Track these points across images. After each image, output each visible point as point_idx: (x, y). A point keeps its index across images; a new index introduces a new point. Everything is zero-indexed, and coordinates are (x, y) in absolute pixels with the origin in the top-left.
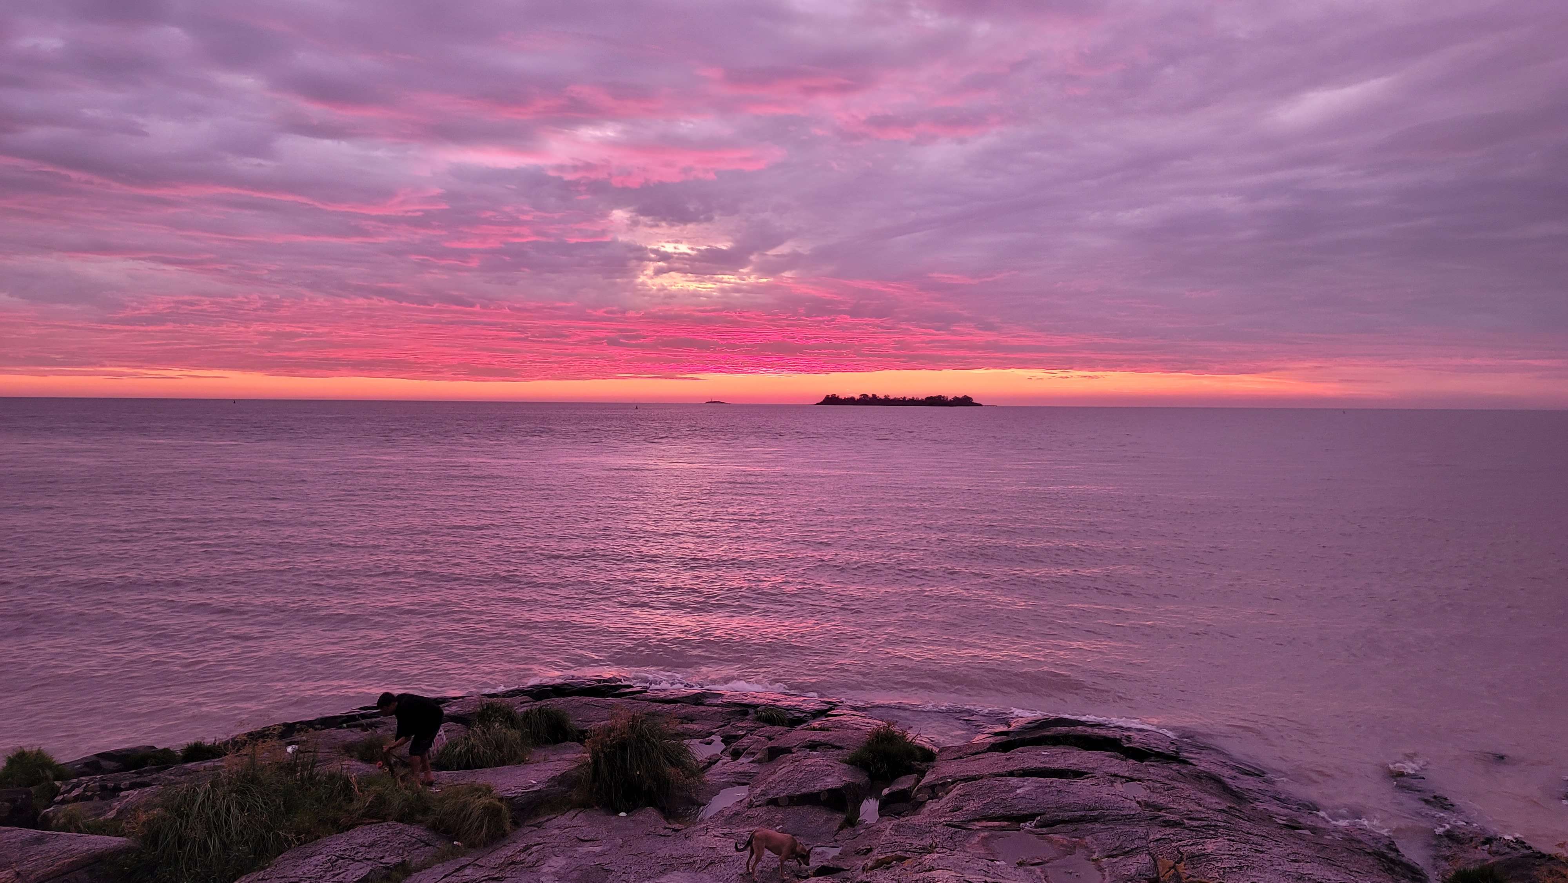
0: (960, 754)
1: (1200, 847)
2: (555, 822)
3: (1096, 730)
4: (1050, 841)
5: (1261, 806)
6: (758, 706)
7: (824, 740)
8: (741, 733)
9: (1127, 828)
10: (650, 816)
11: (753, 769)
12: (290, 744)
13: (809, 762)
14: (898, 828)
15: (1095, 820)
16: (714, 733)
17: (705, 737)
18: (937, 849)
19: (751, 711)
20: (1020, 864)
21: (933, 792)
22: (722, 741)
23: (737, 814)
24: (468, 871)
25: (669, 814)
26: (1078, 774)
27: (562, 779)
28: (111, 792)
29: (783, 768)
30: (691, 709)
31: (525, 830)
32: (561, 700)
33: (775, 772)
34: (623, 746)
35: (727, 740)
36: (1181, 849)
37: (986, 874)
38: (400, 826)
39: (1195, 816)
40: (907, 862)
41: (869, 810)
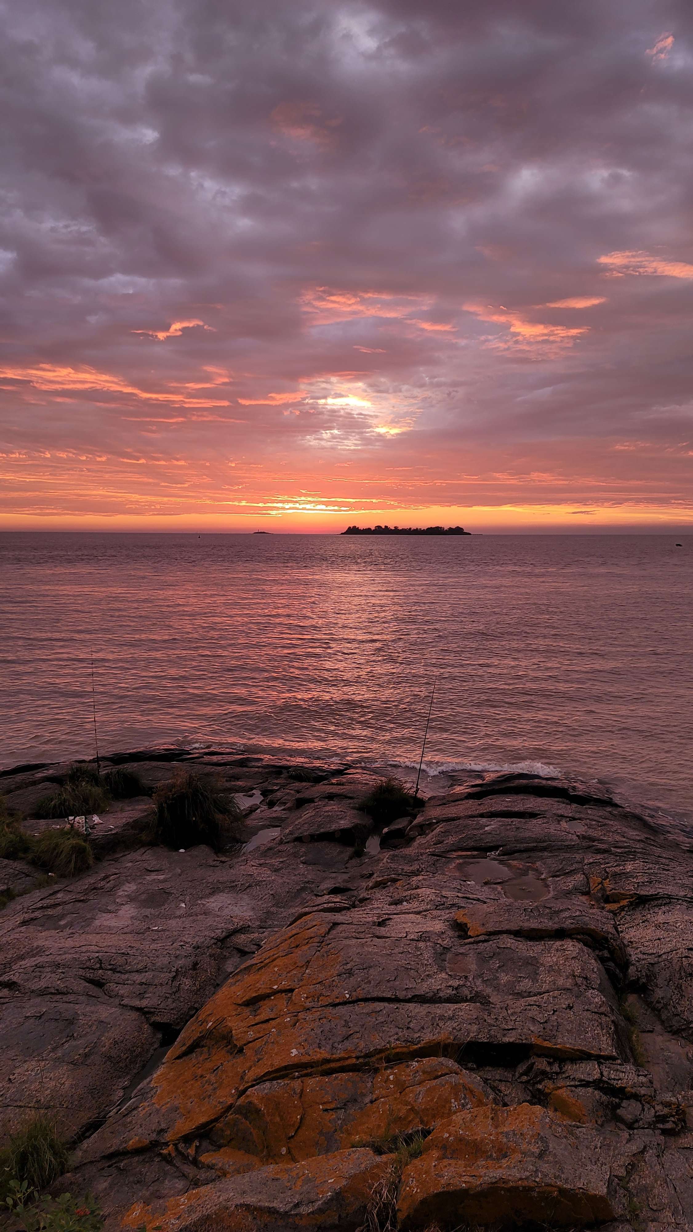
0: (444, 801)
1: (621, 868)
2: (129, 857)
3: (549, 782)
4: (510, 865)
5: (671, 837)
6: (290, 767)
7: (340, 792)
8: (276, 787)
9: (568, 855)
10: (203, 851)
11: (284, 814)
13: (327, 808)
14: (393, 858)
15: (544, 849)
16: (255, 789)
17: (247, 791)
18: (423, 873)
19: (284, 771)
20: (486, 883)
21: (422, 830)
22: (261, 794)
23: (270, 849)
24: (59, 895)
25: (218, 850)
26: (533, 815)
27: (136, 825)
29: (307, 813)
30: (238, 770)
31: (105, 864)
32: (135, 764)
33: (301, 817)
34: (182, 798)
35: (265, 793)
36: (607, 870)
37: (459, 891)
38: (6, 861)
39: (620, 844)
40: (399, 883)
41: (372, 844)
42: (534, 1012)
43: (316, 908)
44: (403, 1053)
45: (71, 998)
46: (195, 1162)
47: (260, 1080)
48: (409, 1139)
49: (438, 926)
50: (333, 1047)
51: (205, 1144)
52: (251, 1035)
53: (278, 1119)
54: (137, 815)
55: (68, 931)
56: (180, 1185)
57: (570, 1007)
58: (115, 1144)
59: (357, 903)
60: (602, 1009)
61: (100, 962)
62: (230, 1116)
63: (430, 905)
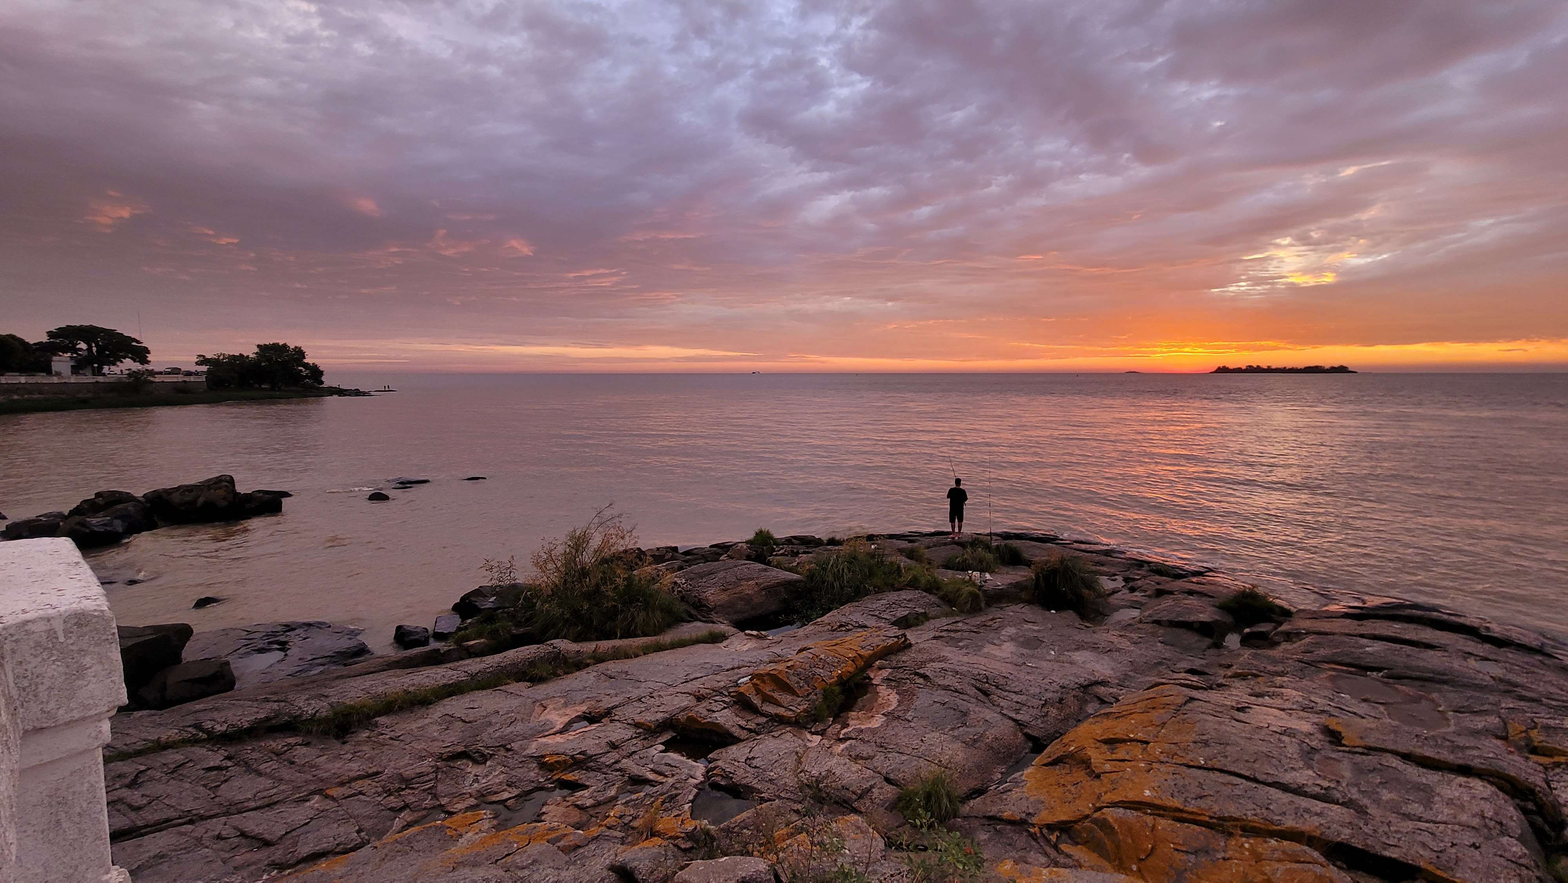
0: (1315, 616)
1: (1557, 721)
2: (1011, 608)
3: (1453, 618)
4: (1396, 689)
6: (1152, 562)
7: (1199, 590)
8: (1137, 577)
9: (1477, 694)
10: (1070, 615)
11: (1144, 600)
12: (873, 544)
13: (1187, 602)
14: (1255, 656)
15: (1444, 682)
16: (1117, 575)
17: (1112, 576)
19: (1146, 565)
20: (1365, 700)
21: (1288, 637)
22: (1123, 580)
23: (1130, 625)
24: (960, 624)
25: (1083, 616)
26: (1429, 646)
27: (1017, 585)
28: (796, 554)
29: (1166, 603)
30: (1103, 558)
31: (993, 609)
32: (1018, 542)
33: (1160, 605)
34: (1054, 572)
35: (1126, 580)
36: (1536, 719)
37: (1331, 700)
38: (925, 594)
39: (1556, 697)
40: (1260, 678)
41: (1232, 640)
42: (1426, 838)
43: (1173, 682)
44: (1261, 829)
45: (966, 697)
46: (1055, 847)
47: (1114, 805)
49: (1305, 727)
50: (1186, 800)
51: (1064, 837)
52: (1108, 767)
53: (1130, 841)
54: (1019, 579)
55: (964, 651)
56: (1043, 859)
57: (1474, 846)
58: (993, 810)
59: (1214, 686)
60: (1523, 861)
61: (987, 678)
62: (1087, 823)
63: (1294, 707)
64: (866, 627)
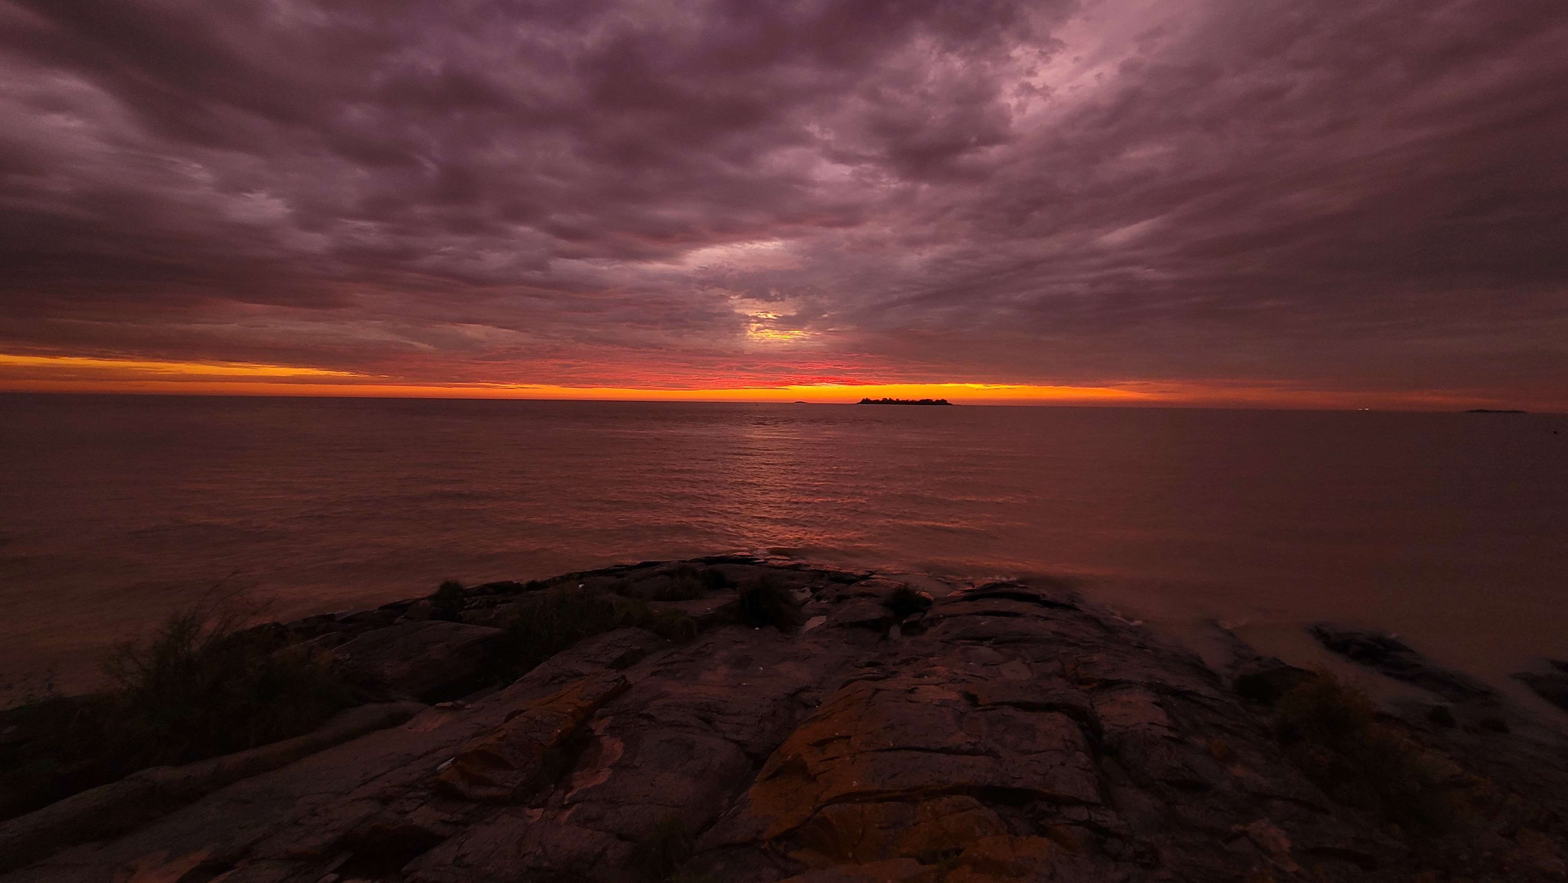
0: (946, 602)
1: (1089, 658)
2: (721, 631)
4: (1001, 652)
5: (1122, 636)
6: (830, 572)
7: (867, 592)
8: (821, 587)
9: (1045, 647)
10: (772, 630)
11: (829, 607)
12: (580, 584)
13: (861, 604)
14: (912, 643)
15: (1027, 641)
16: (806, 586)
17: (801, 588)
18: (936, 655)
19: (826, 575)
20: (984, 665)
21: (932, 623)
22: (810, 591)
23: (820, 631)
24: (676, 656)
25: (782, 629)
26: (1016, 615)
27: (724, 609)
28: (492, 605)
29: (846, 607)
30: (793, 573)
31: (705, 635)
32: (721, 565)
33: (842, 609)
34: (757, 591)
35: (813, 590)
36: (1078, 659)
37: (965, 669)
38: (639, 630)
39: (1085, 640)
40: (919, 661)
41: (895, 632)
42: (1034, 767)
43: (860, 677)
44: (937, 791)
45: (690, 730)
46: (784, 856)
47: (830, 802)
48: (946, 854)
49: (954, 696)
50: (883, 782)
51: (791, 845)
52: (821, 769)
53: (845, 830)
54: (726, 602)
55: (683, 682)
56: (776, 874)
57: (1063, 765)
58: (726, 838)
59: (889, 675)
60: (1087, 768)
61: (708, 705)
62: (810, 826)
63: (945, 680)
64: (582, 675)
